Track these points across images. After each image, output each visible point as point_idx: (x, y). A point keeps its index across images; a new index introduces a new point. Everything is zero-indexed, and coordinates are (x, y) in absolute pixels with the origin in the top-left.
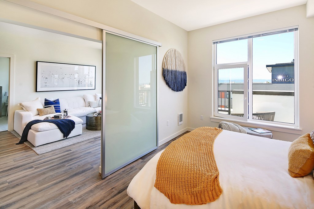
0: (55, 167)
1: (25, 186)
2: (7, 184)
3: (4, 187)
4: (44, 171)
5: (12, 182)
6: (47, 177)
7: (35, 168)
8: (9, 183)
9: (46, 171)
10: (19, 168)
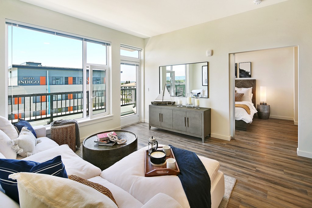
0: (242, 159)
1: (273, 161)
2: (285, 170)
3: (288, 170)
4: (253, 161)
5: (281, 170)
6: (256, 157)
7: (255, 168)
8: (283, 171)
9: (252, 160)
10: (268, 178)
